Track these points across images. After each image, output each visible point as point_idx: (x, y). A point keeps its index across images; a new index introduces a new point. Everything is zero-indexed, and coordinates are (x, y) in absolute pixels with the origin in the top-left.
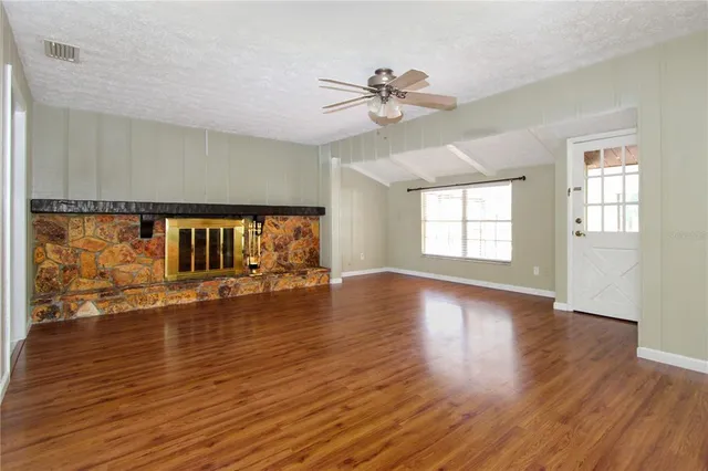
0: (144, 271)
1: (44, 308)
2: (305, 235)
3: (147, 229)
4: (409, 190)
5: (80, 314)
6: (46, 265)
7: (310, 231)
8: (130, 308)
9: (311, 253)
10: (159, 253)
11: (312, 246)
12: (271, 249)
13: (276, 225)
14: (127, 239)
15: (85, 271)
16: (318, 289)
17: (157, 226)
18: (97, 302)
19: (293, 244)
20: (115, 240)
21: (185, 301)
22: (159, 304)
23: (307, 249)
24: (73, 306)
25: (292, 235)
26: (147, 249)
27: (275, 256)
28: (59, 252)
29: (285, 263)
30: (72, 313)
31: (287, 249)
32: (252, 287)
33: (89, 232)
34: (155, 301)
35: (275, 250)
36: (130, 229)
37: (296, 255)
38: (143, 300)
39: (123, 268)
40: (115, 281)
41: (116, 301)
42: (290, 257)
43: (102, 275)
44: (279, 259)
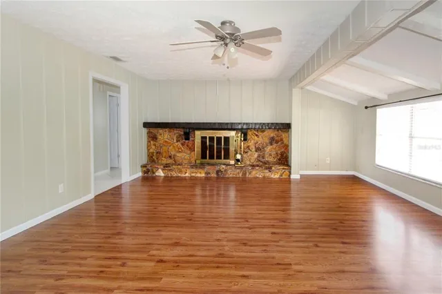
0: (187, 157)
1: (145, 169)
2: (277, 142)
3: (187, 136)
4: (366, 108)
5: (157, 174)
6: (151, 151)
7: (282, 140)
8: (175, 175)
9: (282, 155)
10: (192, 149)
11: (283, 150)
12: (254, 150)
13: (257, 135)
14: (179, 141)
15: (164, 154)
16: (280, 180)
17: (191, 135)
18: (163, 170)
19: (269, 147)
20: (175, 141)
21: (199, 175)
22: (187, 175)
23: (279, 152)
24: (154, 170)
25: (268, 141)
26: (187, 146)
27: (256, 155)
28: (155, 145)
29: (263, 160)
30: (154, 173)
31: (265, 151)
32: (235, 173)
33: (166, 137)
34: (186, 173)
35: (256, 151)
36: (180, 135)
37: (270, 155)
38: (180, 171)
39: (178, 155)
40: (175, 161)
41: (170, 170)
42: (266, 156)
43: (170, 157)
44: (259, 156)
